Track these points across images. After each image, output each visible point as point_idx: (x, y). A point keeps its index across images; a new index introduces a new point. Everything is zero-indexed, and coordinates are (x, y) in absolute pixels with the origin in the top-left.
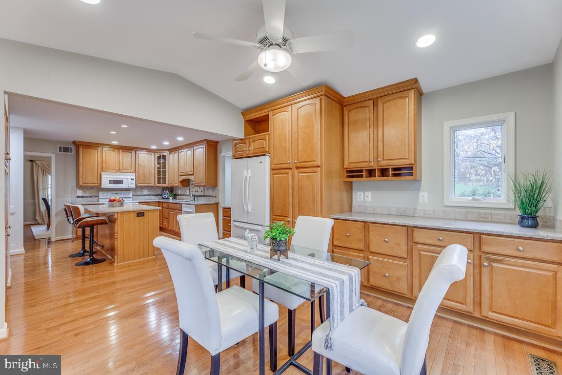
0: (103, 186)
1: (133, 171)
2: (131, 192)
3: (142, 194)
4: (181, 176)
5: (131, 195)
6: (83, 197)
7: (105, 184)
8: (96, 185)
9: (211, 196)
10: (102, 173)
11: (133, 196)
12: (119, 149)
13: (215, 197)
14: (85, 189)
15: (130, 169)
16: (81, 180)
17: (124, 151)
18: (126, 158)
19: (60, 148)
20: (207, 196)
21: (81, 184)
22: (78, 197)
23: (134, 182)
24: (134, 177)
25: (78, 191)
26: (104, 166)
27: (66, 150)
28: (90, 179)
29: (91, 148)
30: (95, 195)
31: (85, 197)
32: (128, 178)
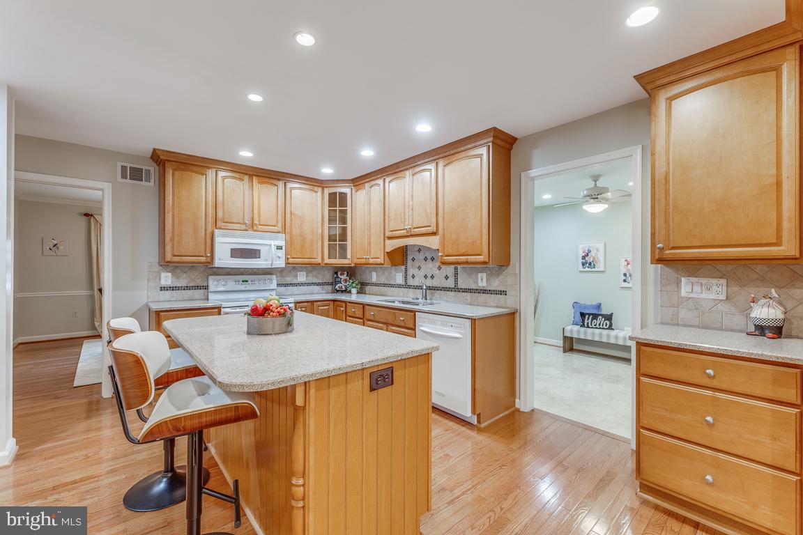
0: (217, 263)
1: (279, 228)
2: (274, 277)
3: (294, 281)
4: (390, 238)
5: (274, 286)
6: (173, 288)
7: (223, 258)
8: (203, 259)
9: (484, 291)
10: (217, 232)
11: (279, 285)
12: (251, 176)
13: (503, 293)
14: (178, 271)
15: (274, 223)
16: (168, 247)
17: (263, 180)
18: (266, 198)
19: (124, 168)
20: (465, 291)
21: (169, 257)
22: (163, 289)
23: (282, 253)
24: (282, 243)
25: (164, 275)
26: (220, 214)
27: (136, 174)
28: (189, 246)
29: (192, 171)
30: (200, 283)
31: (178, 288)
32: (270, 245)
